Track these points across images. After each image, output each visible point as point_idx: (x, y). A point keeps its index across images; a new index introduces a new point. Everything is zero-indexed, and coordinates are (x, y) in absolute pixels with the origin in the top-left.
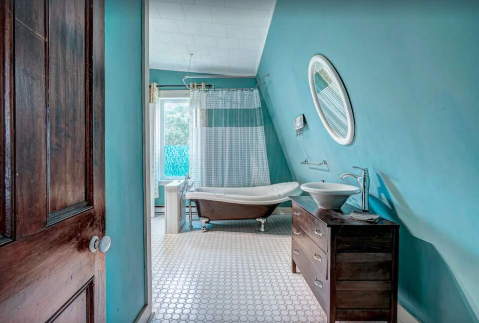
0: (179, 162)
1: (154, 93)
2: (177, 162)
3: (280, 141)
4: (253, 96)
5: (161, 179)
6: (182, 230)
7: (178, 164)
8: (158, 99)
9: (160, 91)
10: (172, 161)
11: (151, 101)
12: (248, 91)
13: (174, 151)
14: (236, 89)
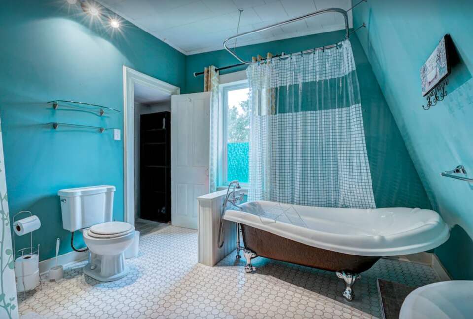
0: (244, 164)
1: (212, 79)
2: (241, 164)
3: (400, 129)
4: (343, 56)
5: (223, 185)
6: (222, 262)
7: (242, 166)
8: (217, 87)
9: (221, 76)
10: (236, 163)
11: (209, 89)
12: (335, 48)
13: (238, 150)
14: (313, 50)
